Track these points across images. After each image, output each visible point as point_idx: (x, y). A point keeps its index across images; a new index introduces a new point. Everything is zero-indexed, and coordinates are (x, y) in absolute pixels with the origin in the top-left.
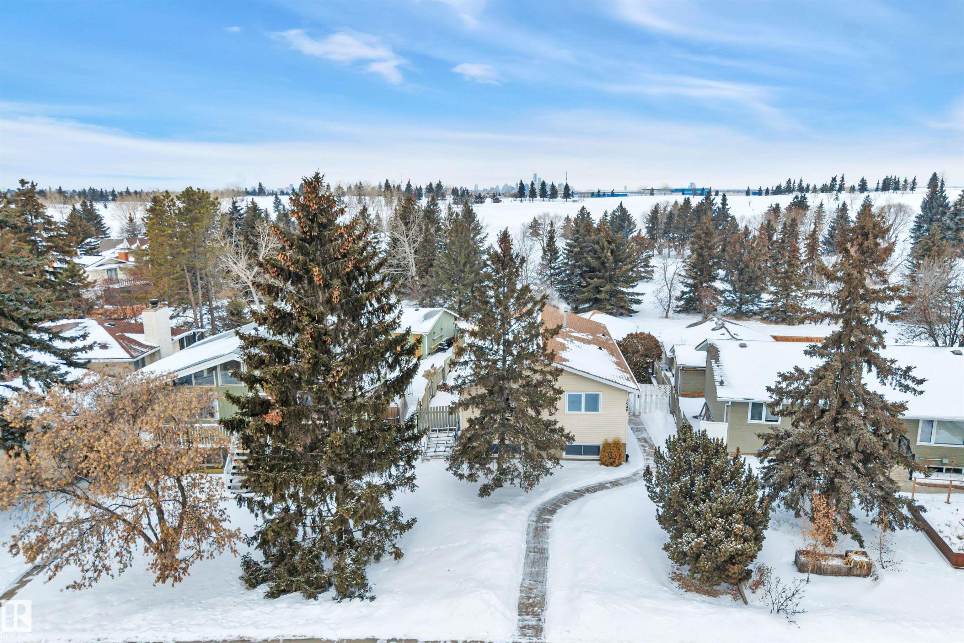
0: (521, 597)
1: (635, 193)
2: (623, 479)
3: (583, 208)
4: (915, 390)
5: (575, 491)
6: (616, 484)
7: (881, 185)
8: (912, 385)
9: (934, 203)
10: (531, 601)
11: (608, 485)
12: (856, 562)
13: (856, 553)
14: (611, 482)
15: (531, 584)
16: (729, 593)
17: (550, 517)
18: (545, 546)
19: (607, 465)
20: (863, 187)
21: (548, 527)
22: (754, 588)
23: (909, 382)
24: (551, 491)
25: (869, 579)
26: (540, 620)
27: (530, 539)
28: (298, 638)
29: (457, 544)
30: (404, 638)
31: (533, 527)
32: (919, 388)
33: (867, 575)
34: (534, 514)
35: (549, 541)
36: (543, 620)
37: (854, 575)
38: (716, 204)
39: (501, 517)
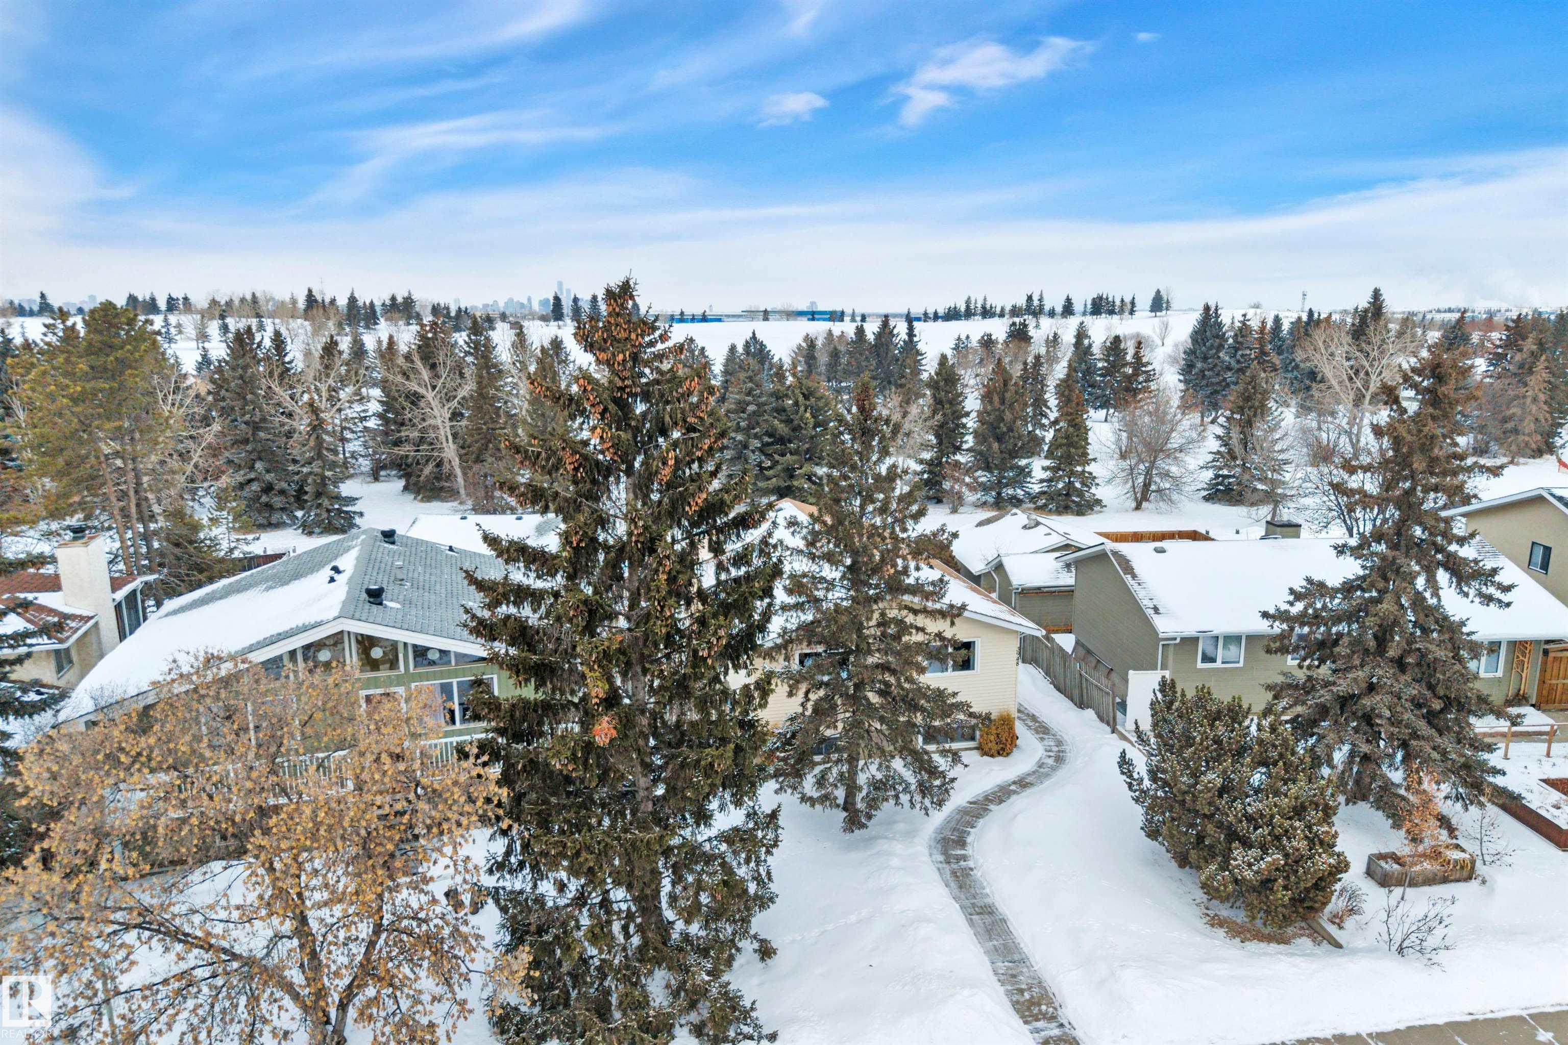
0: (1009, 993)
1: (734, 316)
2: (1029, 775)
4: (1500, 601)
5: (971, 803)
6: (1023, 783)
7: (1089, 306)
8: (1498, 594)
9: (1208, 334)
10: (1027, 996)
11: (1013, 787)
12: (1456, 861)
13: (1447, 847)
14: (1014, 783)
15: (1008, 968)
16: (1302, 935)
17: (963, 852)
18: (988, 901)
19: (992, 756)
20: (1068, 310)
21: (971, 869)
22: (1337, 921)
23: (1491, 590)
25: (1474, 884)
26: (1062, 1025)
27: (956, 891)
29: (853, 918)
31: (948, 873)
32: (1505, 598)
33: (1469, 878)
34: (935, 851)
35: (987, 891)
36: (1066, 1024)
37: (1452, 881)
38: (898, 334)
39: (895, 862)
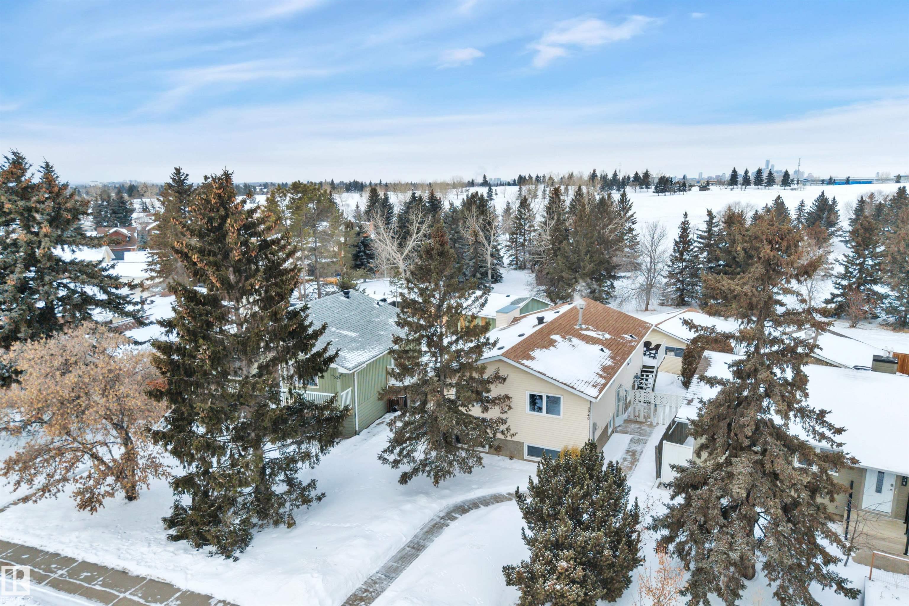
0: (360, 589)
3: (779, 197)
10: (365, 595)
15: (380, 578)
17: (459, 516)
18: (428, 544)
21: (448, 526)
24: (481, 490)
28: (160, 580)
30: (232, 602)
31: (434, 522)
34: (446, 510)
35: (436, 539)
